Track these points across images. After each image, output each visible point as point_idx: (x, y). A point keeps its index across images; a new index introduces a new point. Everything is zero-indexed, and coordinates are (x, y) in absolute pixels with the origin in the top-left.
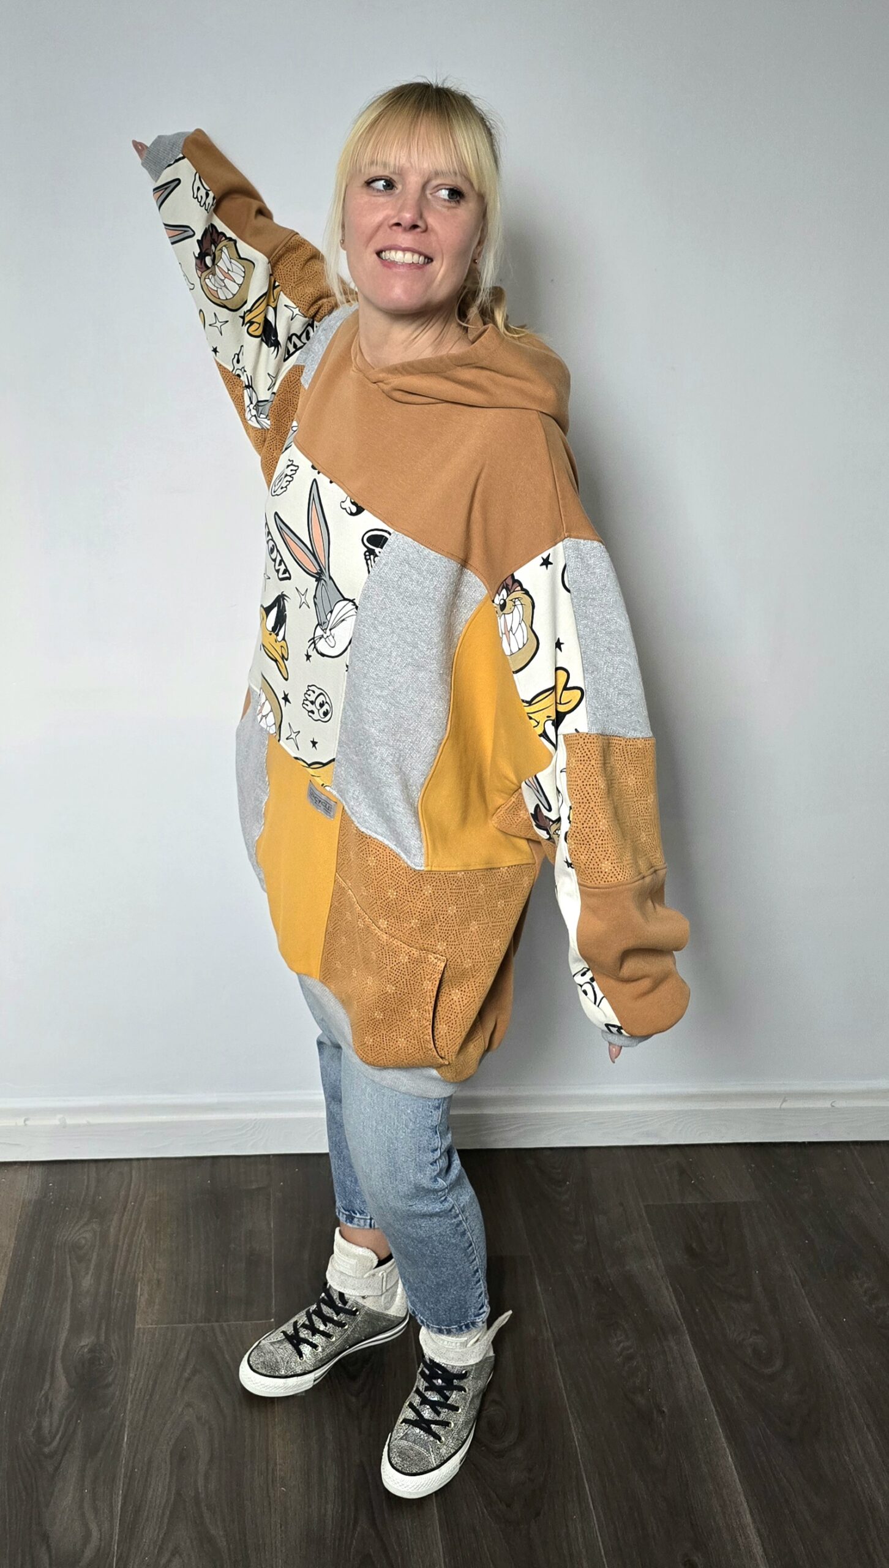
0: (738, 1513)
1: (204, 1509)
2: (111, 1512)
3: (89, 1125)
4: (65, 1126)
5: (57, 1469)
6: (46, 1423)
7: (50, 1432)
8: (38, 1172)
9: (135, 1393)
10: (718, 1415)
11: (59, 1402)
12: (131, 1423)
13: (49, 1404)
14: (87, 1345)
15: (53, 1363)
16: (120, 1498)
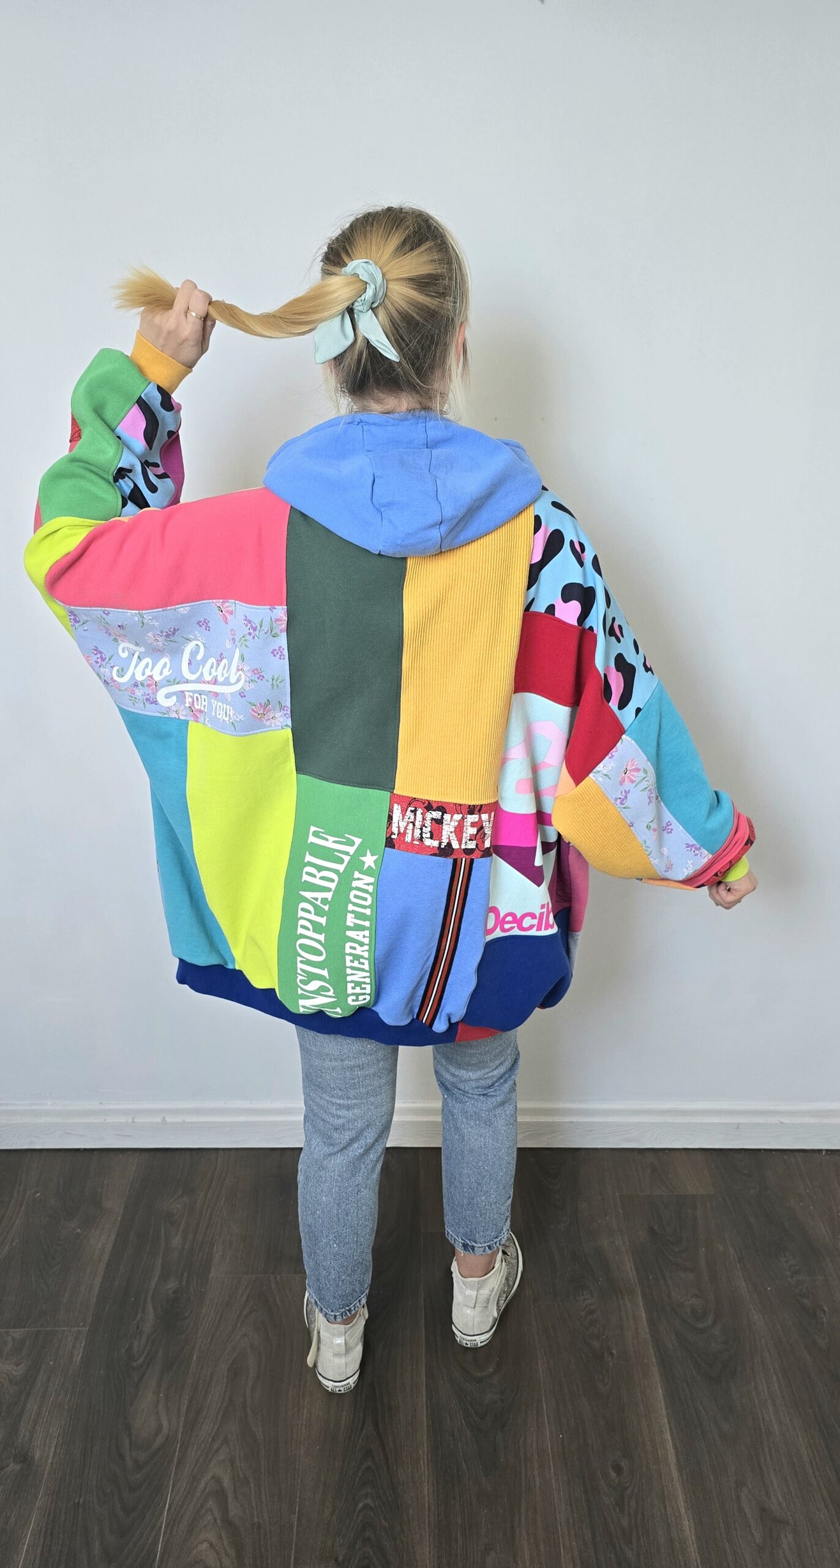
0: (662, 1432)
1: (249, 1411)
2: (179, 1411)
3: (184, 1123)
5: (141, 1378)
6: (136, 1345)
7: (138, 1351)
9: (205, 1327)
10: (656, 1357)
11: (147, 1328)
12: (200, 1347)
13: (139, 1330)
14: (171, 1288)
15: (145, 1299)
16: (186, 1402)
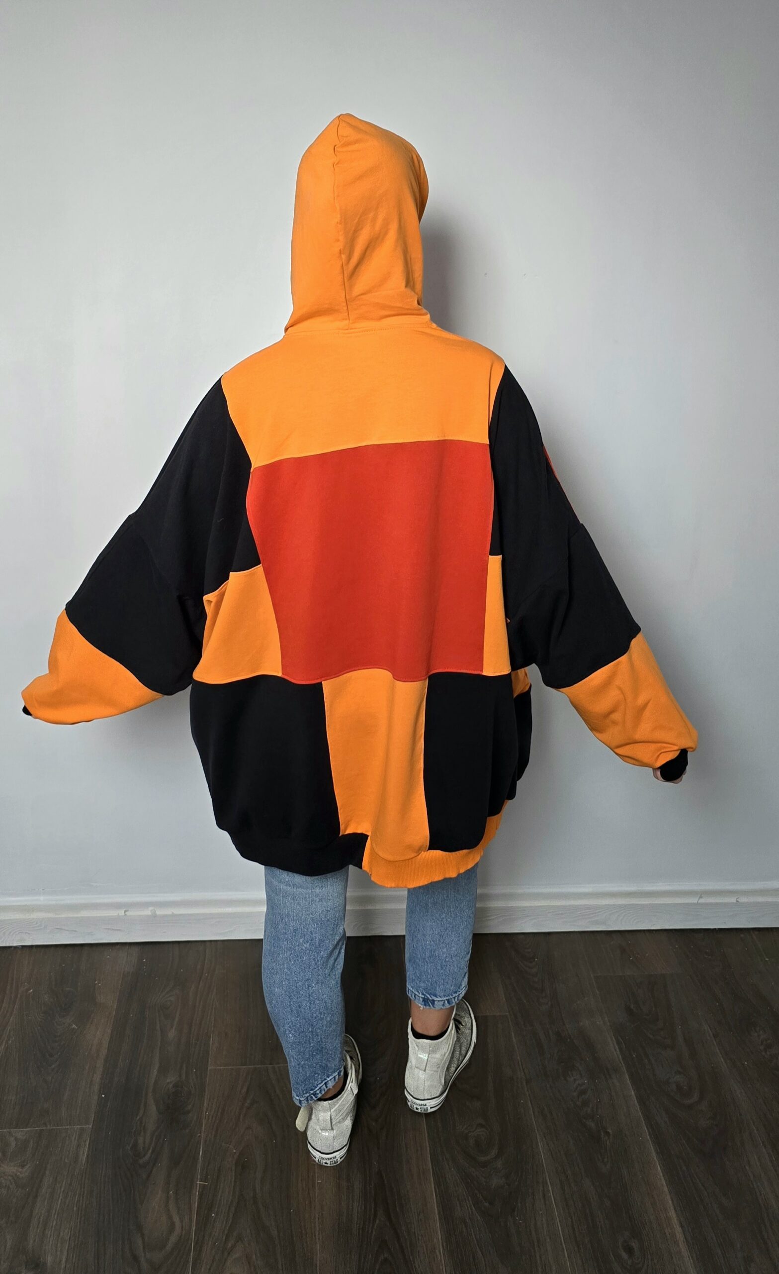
1: (260, 1205)
2: (190, 1209)
3: (173, 915)
4: (155, 916)
5: (149, 1176)
6: (141, 1140)
7: (143, 1148)
8: (135, 951)
9: (208, 1119)
10: (650, 1134)
11: (151, 1123)
12: (205, 1141)
13: (143, 1125)
14: (171, 1082)
15: (146, 1095)
16: (197, 1198)
